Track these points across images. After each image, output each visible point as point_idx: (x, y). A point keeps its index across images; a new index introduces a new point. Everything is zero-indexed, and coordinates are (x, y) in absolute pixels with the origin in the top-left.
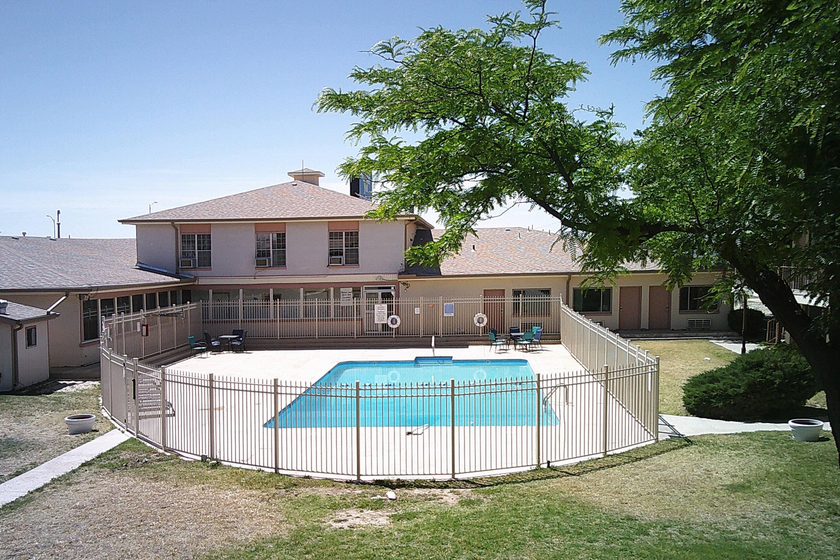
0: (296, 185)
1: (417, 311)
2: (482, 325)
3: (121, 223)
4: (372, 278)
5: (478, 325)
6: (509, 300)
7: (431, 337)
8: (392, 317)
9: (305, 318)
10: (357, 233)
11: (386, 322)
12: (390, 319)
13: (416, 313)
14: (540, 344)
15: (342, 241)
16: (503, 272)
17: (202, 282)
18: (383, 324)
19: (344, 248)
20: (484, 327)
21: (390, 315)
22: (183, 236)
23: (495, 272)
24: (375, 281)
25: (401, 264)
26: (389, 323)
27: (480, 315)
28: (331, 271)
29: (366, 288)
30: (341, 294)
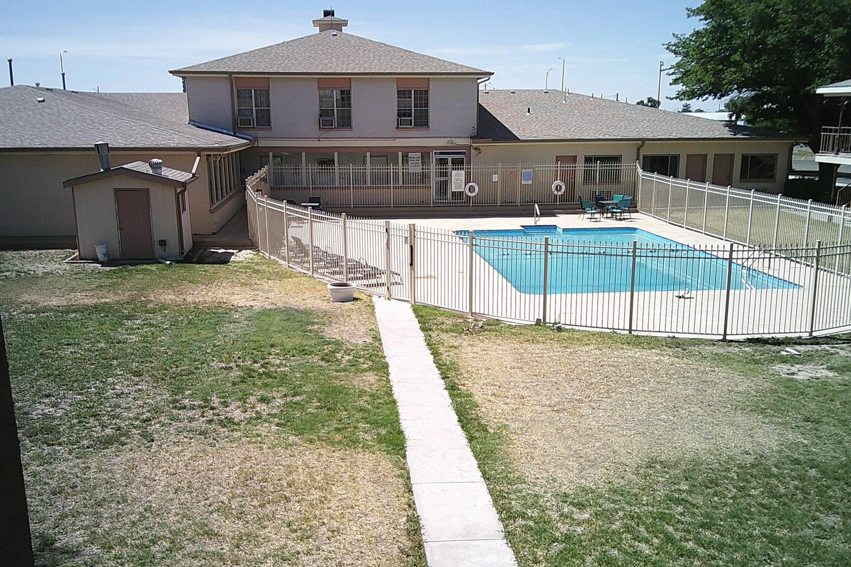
0: (336, 35)
1: (495, 178)
2: (560, 193)
3: (171, 75)
4: (442, 142)
5: (556, 193)
6: (580, 166)
7: (534, 205)
8: (470, 184)
9: (372, 186)
10: (427, 92)
11: (463, 190)
12: (468, 186)
13: (494, 180)
14: (630, 212)
15: (411, 101)
16: (577, 138)
17: (263, 143)
18: (460, 192)
19: (413, 109)
20: (562, 195)
21: (468, 183)
22: (238, 92)
23: (569, 137)
24: (446, 145)
25: (473, 127)
26: (467, 191)
27: (558, 182)
28: (400, 134)
29: (436, 153)
30: (409, 159)
